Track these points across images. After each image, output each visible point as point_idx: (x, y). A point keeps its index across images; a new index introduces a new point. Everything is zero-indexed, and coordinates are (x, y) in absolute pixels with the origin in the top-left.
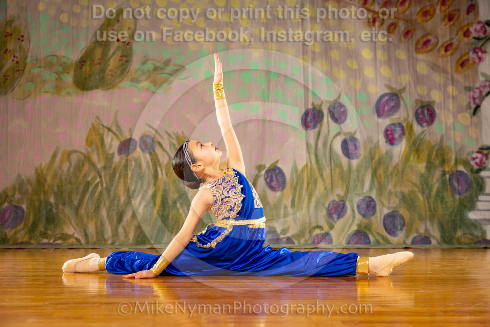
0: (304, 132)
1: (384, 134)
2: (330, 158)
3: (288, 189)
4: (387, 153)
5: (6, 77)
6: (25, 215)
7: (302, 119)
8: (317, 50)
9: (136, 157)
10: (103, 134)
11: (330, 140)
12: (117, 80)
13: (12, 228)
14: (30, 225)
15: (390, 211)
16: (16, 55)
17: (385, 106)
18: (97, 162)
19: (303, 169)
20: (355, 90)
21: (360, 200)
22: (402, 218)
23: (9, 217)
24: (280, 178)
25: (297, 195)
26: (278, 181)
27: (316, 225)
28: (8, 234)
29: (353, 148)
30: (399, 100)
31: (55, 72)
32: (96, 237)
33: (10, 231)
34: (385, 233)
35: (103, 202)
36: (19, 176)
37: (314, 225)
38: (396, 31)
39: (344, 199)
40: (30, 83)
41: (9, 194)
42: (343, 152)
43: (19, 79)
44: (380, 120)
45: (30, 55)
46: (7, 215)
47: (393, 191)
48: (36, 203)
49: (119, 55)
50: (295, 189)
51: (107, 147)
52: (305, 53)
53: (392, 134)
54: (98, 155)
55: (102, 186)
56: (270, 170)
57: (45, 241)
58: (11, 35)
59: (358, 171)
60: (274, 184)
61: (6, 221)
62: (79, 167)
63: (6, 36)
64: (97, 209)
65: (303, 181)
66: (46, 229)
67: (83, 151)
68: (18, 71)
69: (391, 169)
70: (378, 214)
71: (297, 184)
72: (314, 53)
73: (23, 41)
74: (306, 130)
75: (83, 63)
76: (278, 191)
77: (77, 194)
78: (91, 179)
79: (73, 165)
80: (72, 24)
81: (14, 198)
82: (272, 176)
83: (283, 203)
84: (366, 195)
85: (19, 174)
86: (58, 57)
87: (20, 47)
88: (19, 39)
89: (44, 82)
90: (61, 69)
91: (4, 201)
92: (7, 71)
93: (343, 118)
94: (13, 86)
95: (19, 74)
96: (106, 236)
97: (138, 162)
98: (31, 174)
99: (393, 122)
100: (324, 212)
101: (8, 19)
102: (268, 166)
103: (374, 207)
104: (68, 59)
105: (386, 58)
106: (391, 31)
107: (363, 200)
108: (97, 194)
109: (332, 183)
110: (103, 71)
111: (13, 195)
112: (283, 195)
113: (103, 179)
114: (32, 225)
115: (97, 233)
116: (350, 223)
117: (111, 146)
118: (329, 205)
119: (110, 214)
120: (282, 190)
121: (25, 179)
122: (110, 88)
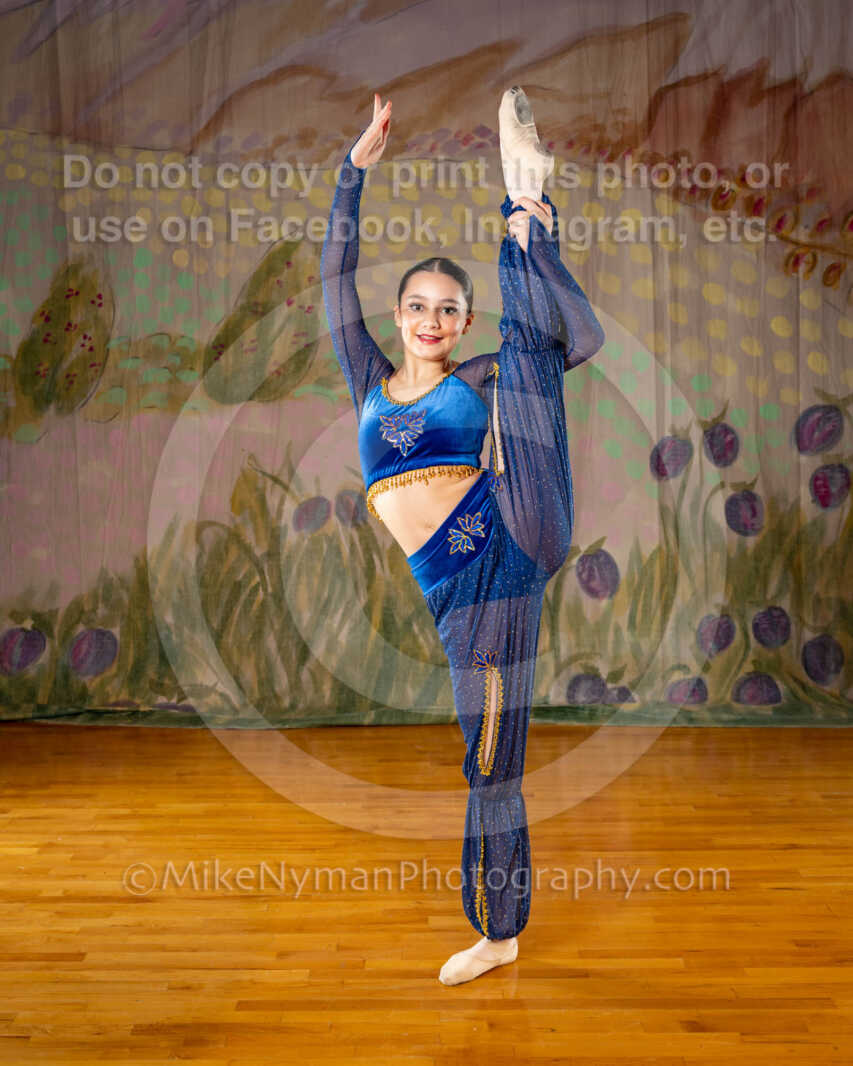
0: (655, 484)
1: (810, 485)
2: (704, 535)
3: (623, 595)
4: (814, 523)
5: (70, 379)
6: (119, 647)
7: (652, 458)
8: (683, 320)
9: (330, 535)
10: (264, 489)
11: (704, 499)
12: (289, 382)
13: (97, 674)
14: (129, 668)
15: (817, 635)
16: (89, 335)
17: (813, 431)
18: (253, 544)
19: (651, 555)
20: (756, 398)
21: (759, 614)
22: (839, 648)
23: (88, 652)
24: (607, 574)
25: (640, 607)
26: (603, 578)
27: (675, 663)
28: (88, 684)
29: (749, 514)
30: (841, 420)
31: (165, 368)
32: (259, 689)
33: (92, 681)
34: (806, 679)
35: (268, 623)
36: (103, 572)
37: (672, 662)
38: (841, 282)
39: (730, 613)
40: (117, 390)
41: (86, 608)
42: (729, 521)
43: (95, 384)
44: (804, 459)
45: (115, 333)
46: (84, 647)
47: (822, 596)
48: (140, 624)
49: (293, 333)
50: (636, 594)
51: (273, 514)
52: (658, 326)
53: (825, 486)
54: (256, 531)
55: (265, 590)
56: (589, 555)
57: (162, 700)
58: (77, 293)
59: (757, 558)
60: (594, 584)
61: (82, 661)
62: (219, 555)
63: (68, 297)
64: (258, 635)
65: (652, 578)
66: (161, 676)
67: (226, 522)
68: (92, 365)
69: (820, 554)
70: (793, 641)
71: (640, 584)
72: (675, 326)
73: (100, 305)
74: (659, 480)
75: (220, 349)
76: (603, 596)
77: (217, 607)
78: (245, 576)
79: (207, 548)
80: (195, 268)
81: (96, 614)
82: (591, 569)
83: (613, 620)
84: (770, 604)
85: (102, 568)
86: (170, 338)
87: (96, 318)
88: (93, 302)
89: (145, 387)
90: (177, 361)
91: (77, 622)
92: (71, 366)
93: (730, 455)
94: (85, 396)
95: (97, 371)
96: (277, 689)
97: (334, 543)
98: (126, 568)
99: (828, 463)
100: (691, 639)
101: (69, 264)
102: (583, 548)
103: (786, 629)
104: (191, 339)
105: (818, 335)
106: (829, 283)
107: (765, 614)
108: (255, 607)
109: (707, 582)
110: (260, 364)
111: (94, 610)
112: (612, 605)
113: (267, 577)
114: (132, 669)
115: (261, 683)
116: (740, 657)
117: (280, 512)
118: (701, 623)
119: (284, 645)
120: (611, 596)
121: (115, 578)
122: (275, 399)
